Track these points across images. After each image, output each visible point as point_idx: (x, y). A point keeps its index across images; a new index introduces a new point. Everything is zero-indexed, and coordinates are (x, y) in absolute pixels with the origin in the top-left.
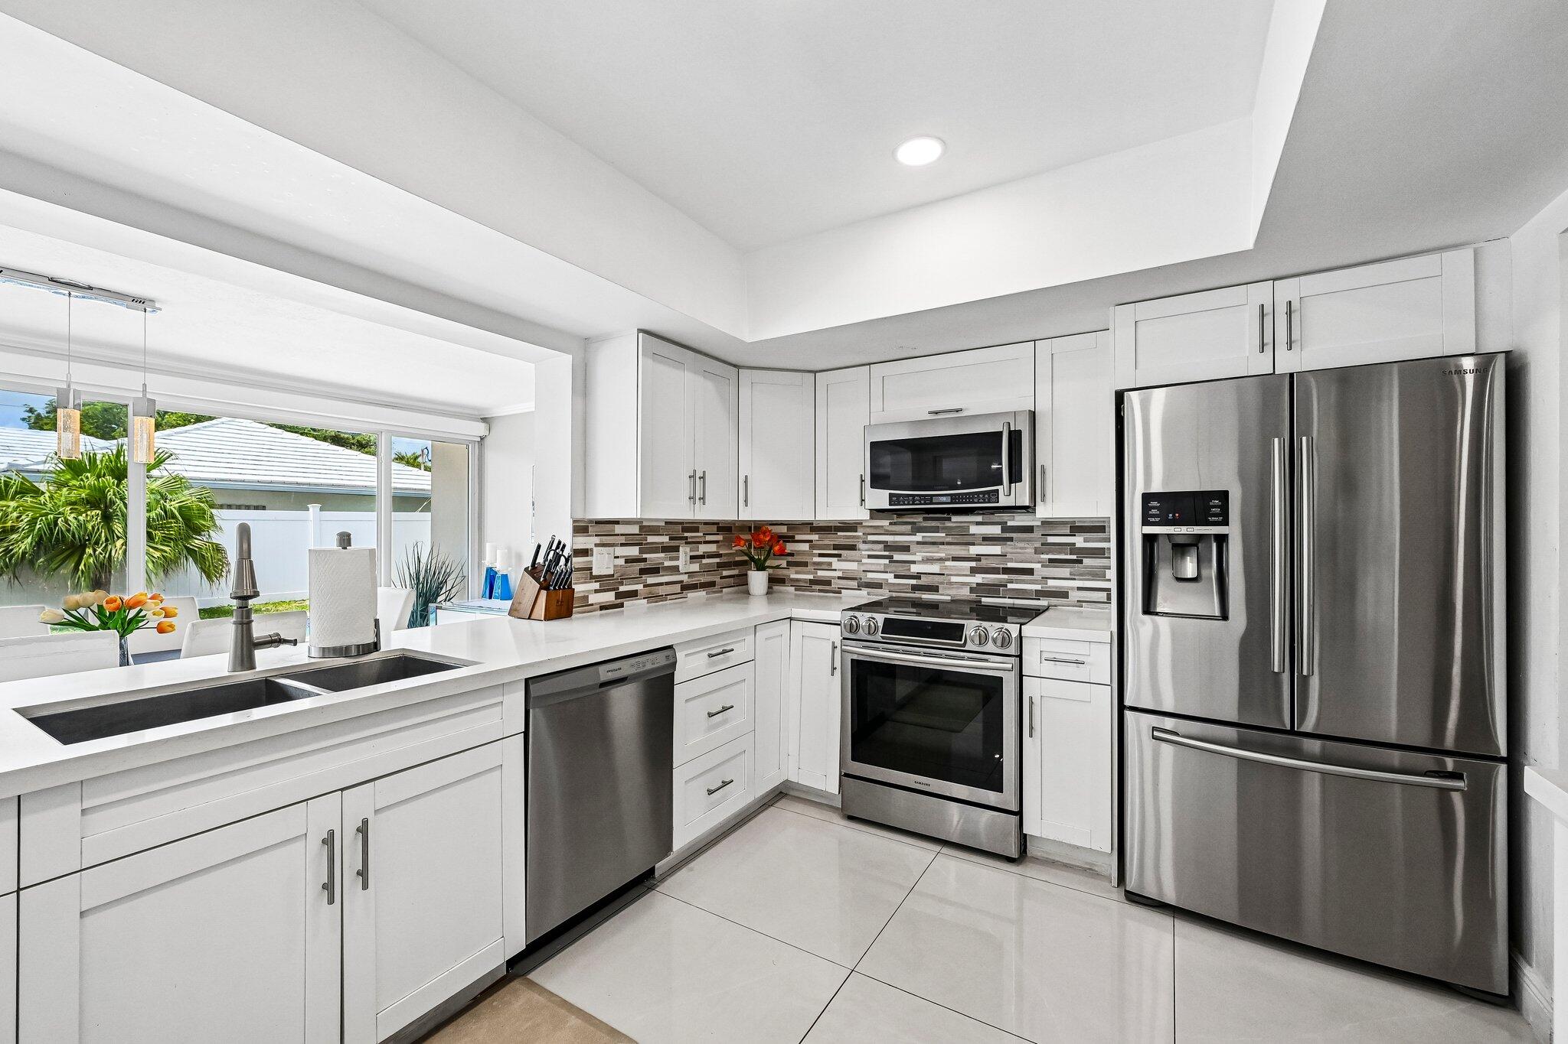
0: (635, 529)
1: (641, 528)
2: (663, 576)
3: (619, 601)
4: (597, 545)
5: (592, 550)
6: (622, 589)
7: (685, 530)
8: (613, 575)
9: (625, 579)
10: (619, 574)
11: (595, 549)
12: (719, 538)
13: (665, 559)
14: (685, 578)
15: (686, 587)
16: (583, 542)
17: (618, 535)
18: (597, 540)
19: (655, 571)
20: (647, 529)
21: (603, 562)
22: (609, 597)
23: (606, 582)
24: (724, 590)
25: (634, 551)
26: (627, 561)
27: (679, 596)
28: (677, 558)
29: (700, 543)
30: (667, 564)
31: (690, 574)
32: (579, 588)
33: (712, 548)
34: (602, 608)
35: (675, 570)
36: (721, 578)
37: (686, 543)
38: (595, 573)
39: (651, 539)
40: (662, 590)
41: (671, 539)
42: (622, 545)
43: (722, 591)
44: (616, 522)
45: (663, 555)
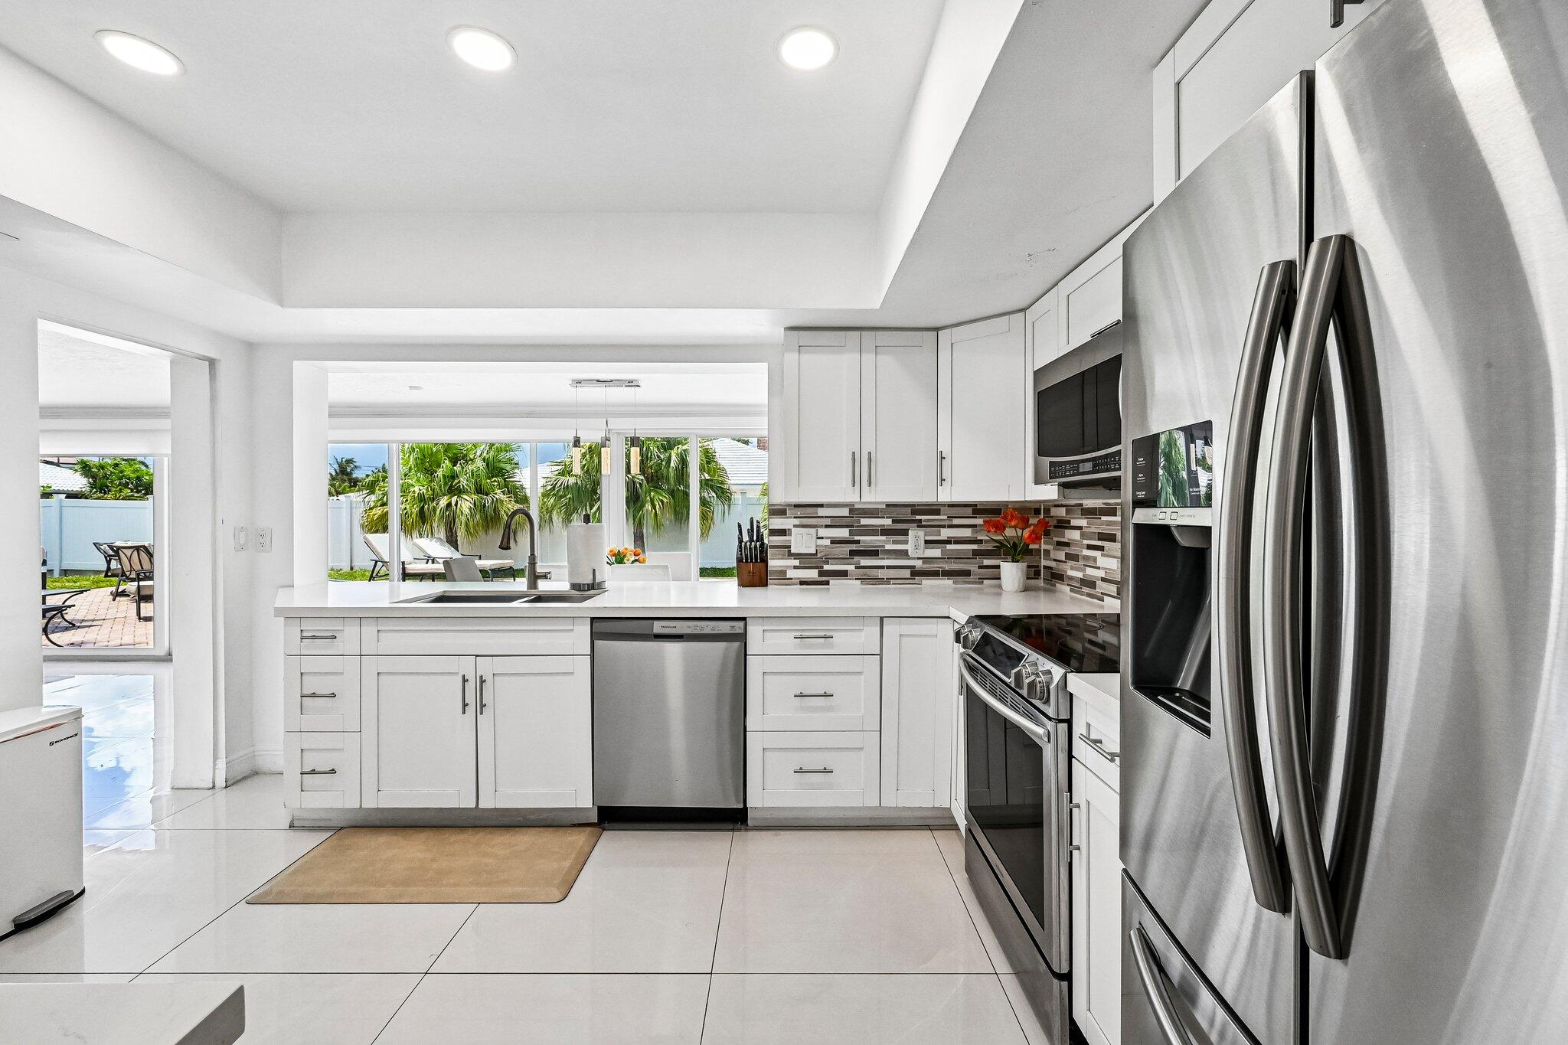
0: (845, 512)
1: (851, 511)
2: (882, 559)
3: (824, 579)
4: (795, 526)
5: (790, 530)
6: (826, 567)
7: (914, 512)
8: (816, 554)
9: (830, 558)
10: (823, 554)
11: (793, 529)
12: (979, 521)
13: (887, 542)
14: (918, 564)
15: (916, 573)
16: (778, 523)
17: (822, 517)
18: (797, 522)
19: (873, 553)
20: (856, 512)
21: (802, 541)
22: (813, 574)
23: (806, 560)
24: (985, 581)
25: (844, 533)
26: (833, 542)
27: (908, 581)
28: (906, 542)
29: (944, 527)
30: (888, 547)
31: (925, 560)
32: (774, 563)
33: (967, 533)
34: (802, 583)
35: (904, 554)
36: (980, 567)
37: (918, 526)
38: (793, 551)
39: (864, 521)
40: (881, 574)
41: (894, 522)
42: (827, 526)
43: (983, 582)
44: (821, 506)
45: (884, 538)
